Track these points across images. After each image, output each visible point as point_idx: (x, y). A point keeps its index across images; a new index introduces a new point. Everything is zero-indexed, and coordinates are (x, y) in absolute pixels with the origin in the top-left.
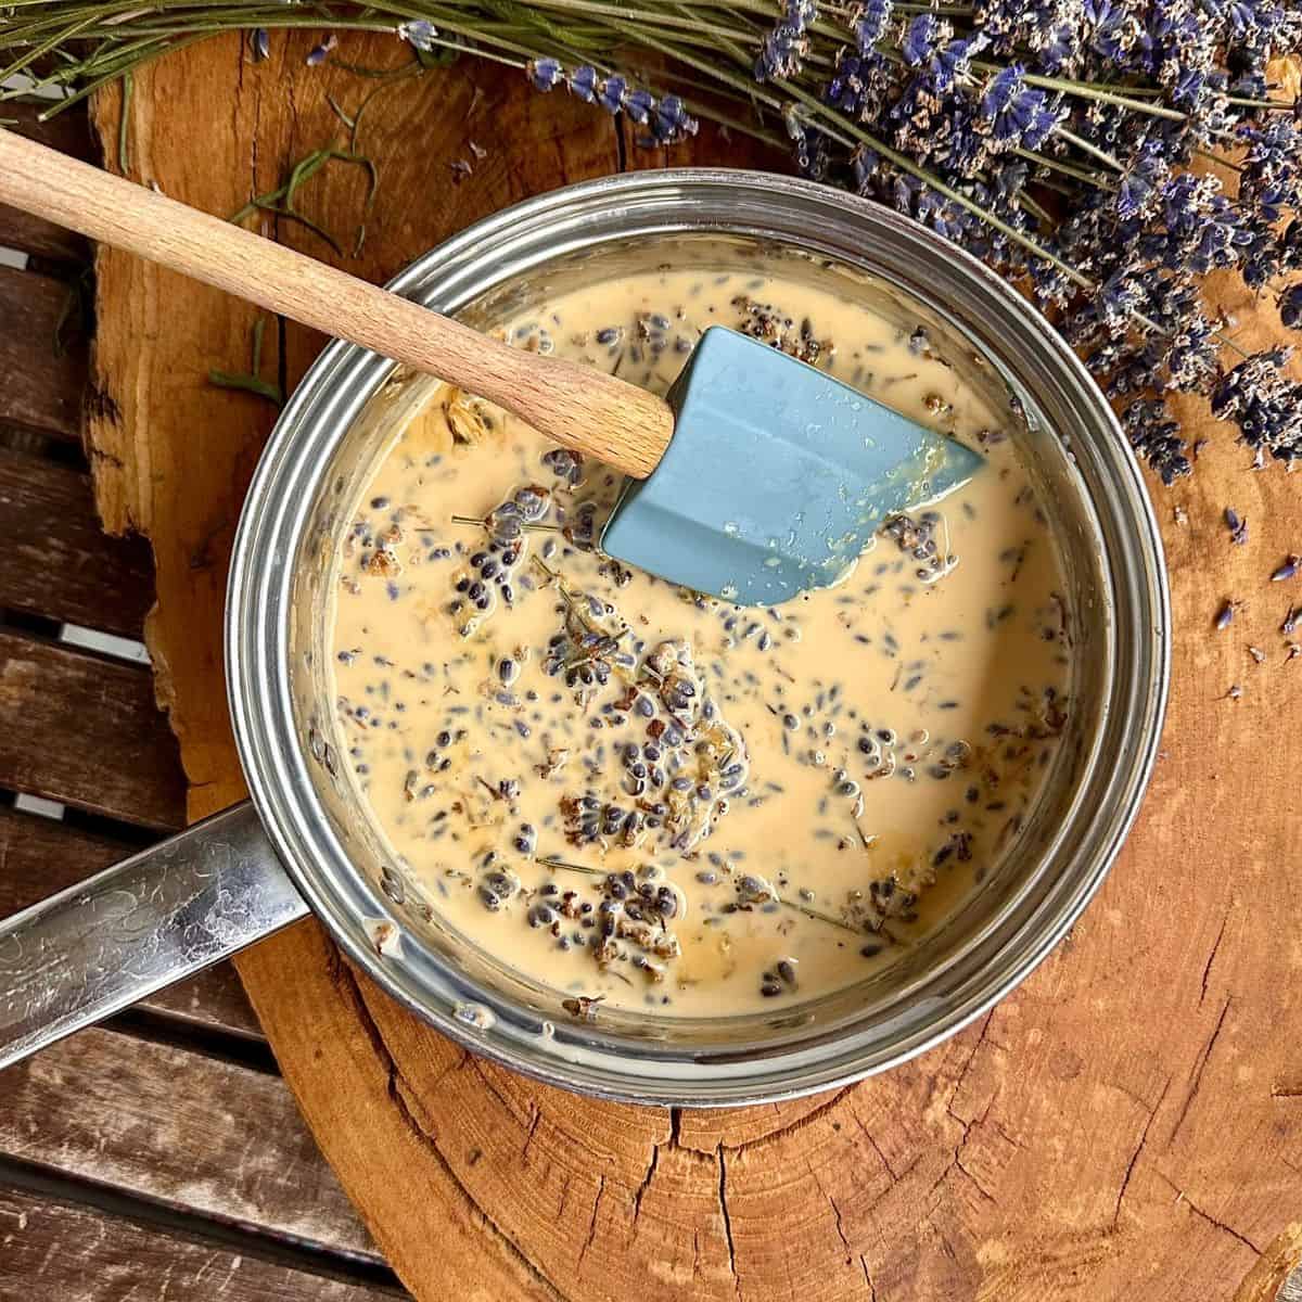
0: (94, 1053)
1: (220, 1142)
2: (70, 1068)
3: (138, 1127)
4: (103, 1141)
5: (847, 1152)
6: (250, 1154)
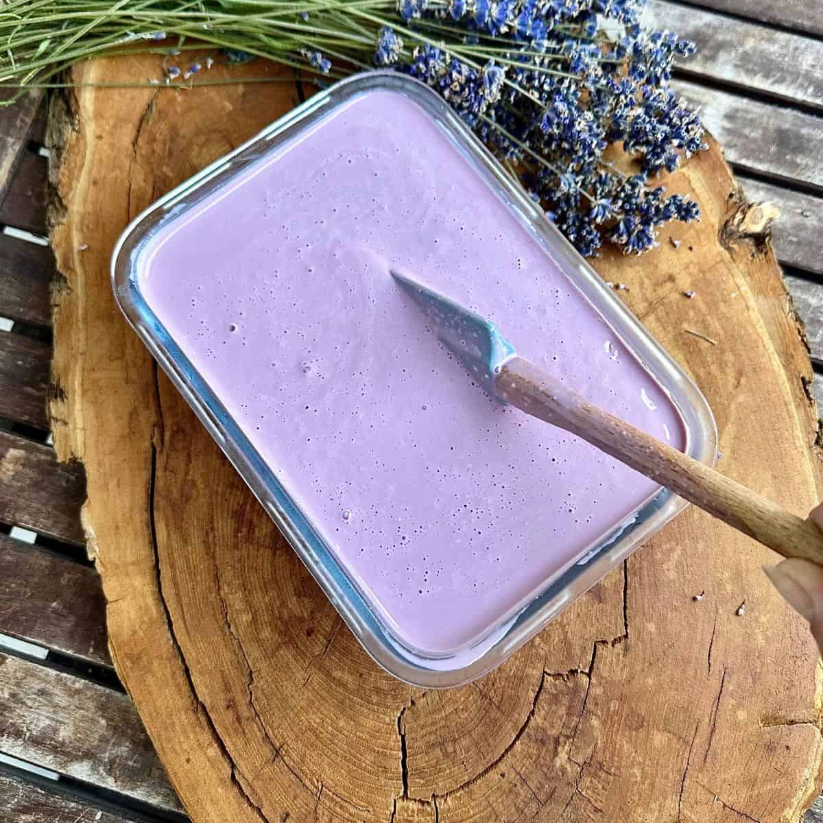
1: (97, 736)
3: (49, 725)
4: (28, 734)
5: (511, 791)
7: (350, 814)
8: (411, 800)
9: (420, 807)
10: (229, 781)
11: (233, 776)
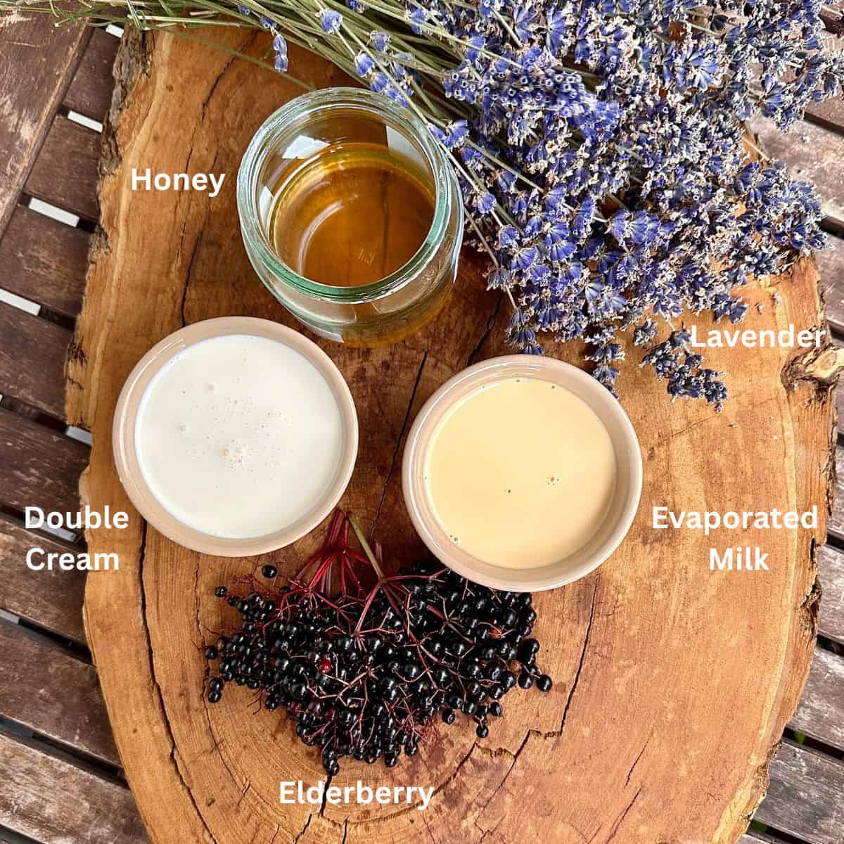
0: (17, 758)
1: (80, 817)
2: (3, 765)
3: (36, 802)
4: (16, 807)
5: (415, 836)
6: (96, 826)
7: (268, 815)
8: (325, 818)
9: (332, 827)
10: (167, 759)
11: (172, 755)
